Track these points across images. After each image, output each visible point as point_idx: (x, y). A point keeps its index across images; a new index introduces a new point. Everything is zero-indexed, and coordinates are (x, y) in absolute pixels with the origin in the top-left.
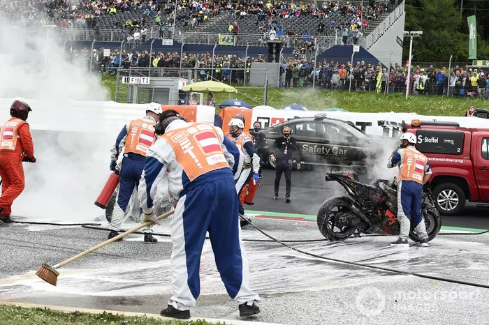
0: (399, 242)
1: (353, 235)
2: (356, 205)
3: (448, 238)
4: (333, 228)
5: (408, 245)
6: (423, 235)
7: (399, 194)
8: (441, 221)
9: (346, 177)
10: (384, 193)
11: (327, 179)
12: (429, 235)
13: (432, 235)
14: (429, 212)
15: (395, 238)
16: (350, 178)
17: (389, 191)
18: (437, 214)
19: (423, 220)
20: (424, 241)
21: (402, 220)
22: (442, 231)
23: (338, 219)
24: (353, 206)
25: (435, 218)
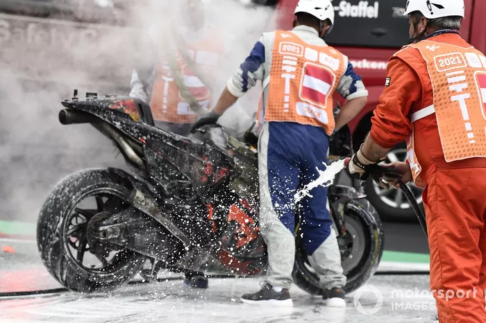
0: (266, 294)
1: (138, 276)
2: (145, 190)
3: (402, 285)
4: (81, 256)
5: (289, 302)
6: (331, 277)
7: (263, 160)
8: (382, 237)
9: (119, 113)
10: (224, 157)
11: (63, 119)
12: (349, 275)
13: (356, 275)
14: (349, 212)
15: (255, 284)
16: (128, 116)
17: (238, 153)
18: (372, 216)
19: (334, 233)
20: (334, 293)
21: (272, 235)
22: (384, 265)
23: (97, 231)
24: (139, 194)
25: (366, 229)
